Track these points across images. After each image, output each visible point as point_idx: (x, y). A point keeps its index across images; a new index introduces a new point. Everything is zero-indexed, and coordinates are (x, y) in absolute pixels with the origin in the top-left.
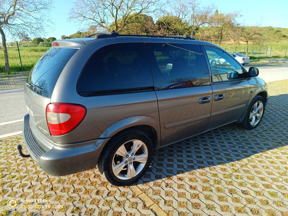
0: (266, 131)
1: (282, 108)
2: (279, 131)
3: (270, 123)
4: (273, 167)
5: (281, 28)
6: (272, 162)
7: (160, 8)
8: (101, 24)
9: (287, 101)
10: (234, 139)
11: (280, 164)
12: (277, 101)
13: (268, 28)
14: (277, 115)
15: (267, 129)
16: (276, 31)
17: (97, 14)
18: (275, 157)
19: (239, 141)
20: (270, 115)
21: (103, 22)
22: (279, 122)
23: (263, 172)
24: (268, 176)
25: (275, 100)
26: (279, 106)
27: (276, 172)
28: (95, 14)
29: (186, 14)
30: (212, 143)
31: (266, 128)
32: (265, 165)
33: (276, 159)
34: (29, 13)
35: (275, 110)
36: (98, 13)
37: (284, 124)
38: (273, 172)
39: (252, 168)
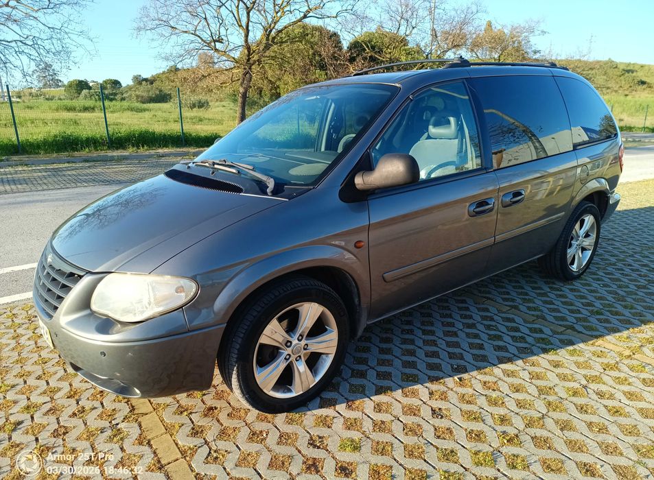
0: (598, 313)
1: (638, 249)
2: (634, 314)
3: (610, 292)
4: (619, 426)
5: (633, 64)
6: (617, 412)
7: (350, 7)
8: (213, 44)
9: (652, 233)
10: (513, 337)
11: (638, 417)
12: (626, 231)
13: (606, 63)
14: (627, 271)
15: (602, 307)
16: (624, 70)
17: (204, 22)
18: (624, 393)
19: (526, 342)
20: (610, 269)
21: (219, 41)
22: (632, 287)
23: (591, 443)
24: (604, 457)
25: (621, 229)
26: (631, 247)
27: (627, 445)
28: (199, 20)
29: (414, 24)
30: (450, 350)
31: (598, 304)
32: (594, 419)
33: (628, 402)
34: (34, 14)
35: (622, 257)
36: (206, 19)
37: (646, 293)
38: (620, 445)
39: (558, 432)
